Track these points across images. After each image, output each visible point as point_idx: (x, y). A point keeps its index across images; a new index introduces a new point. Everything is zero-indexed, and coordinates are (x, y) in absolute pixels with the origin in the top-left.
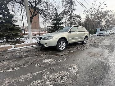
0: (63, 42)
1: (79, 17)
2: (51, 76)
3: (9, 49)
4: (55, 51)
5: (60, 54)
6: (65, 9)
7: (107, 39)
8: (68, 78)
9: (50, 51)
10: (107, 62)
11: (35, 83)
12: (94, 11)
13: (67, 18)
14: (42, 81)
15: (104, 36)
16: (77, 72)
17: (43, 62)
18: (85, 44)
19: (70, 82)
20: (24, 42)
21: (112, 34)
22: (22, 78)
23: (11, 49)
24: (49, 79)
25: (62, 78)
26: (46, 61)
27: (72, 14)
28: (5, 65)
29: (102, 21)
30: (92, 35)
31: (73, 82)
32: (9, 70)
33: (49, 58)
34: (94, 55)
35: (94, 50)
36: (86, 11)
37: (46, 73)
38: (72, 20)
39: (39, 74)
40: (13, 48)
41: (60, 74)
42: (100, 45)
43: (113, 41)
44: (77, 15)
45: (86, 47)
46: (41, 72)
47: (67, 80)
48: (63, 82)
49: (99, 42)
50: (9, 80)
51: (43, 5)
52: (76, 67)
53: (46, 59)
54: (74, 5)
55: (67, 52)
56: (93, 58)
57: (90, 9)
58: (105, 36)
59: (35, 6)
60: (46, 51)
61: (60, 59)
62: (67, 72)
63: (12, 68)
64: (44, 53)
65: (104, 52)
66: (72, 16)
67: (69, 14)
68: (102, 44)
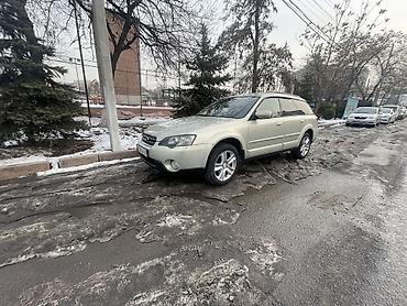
0: (229, 155)
1: (283, 54)
2: (192, 278)
3: (40, 174)
4: (199, 186)
5: (218, 196)
6: (237, 25)
7: (379, 140)
8: (246, 284)
9: (185, 182)
10: (376, 231)
11: (141, 301)
12: (340, 34)
13: (241, 57)
14: (164, 295)
15: (370, 126)
16: (274, 265)
17: (163, 224)
18: (302, 158)
19: (252, 298)
20: (89, 145)
21: (400, 118)
22: (98, 282)
23: (49, 172)
24: (185, 287)
25: (227, 287)
26: (172, 221)
27: (261, 43)
28: (35, 233)
29: (366, 70)
30: (328, 122)
31: (262, 299)
32: (54, 254)
33: (180, 210)
34: (333, 202)
35: (335, 183)
36: (312, 33)
37: (176, 266)
38: (259, 66)
39: (151, 267)
40: (56, 170)
41: (220, 271)
42: (356, 162)
43: (399, 149)
44: (277, 47)
45: (305, 171)
46: (157, 261)
47: (242, 290)
48: (232, 298)
49: (350, 152)
50: (56, 286)
51: (155, 11)
52: (271, 247)
53: (170, 213)
54: (270, 8)
55: (241, 187)
56: (330, 212)
57: (328, 28)
58: (373, 126)
59: (126, 10)
60: (168, 185)
61: (219, 216)
62: (242, 262)
63: (61, 244)
64: (164, 190)
65: (366, 190)
66: (261, 51)
67: (250, 40)
68: (363, 159)
